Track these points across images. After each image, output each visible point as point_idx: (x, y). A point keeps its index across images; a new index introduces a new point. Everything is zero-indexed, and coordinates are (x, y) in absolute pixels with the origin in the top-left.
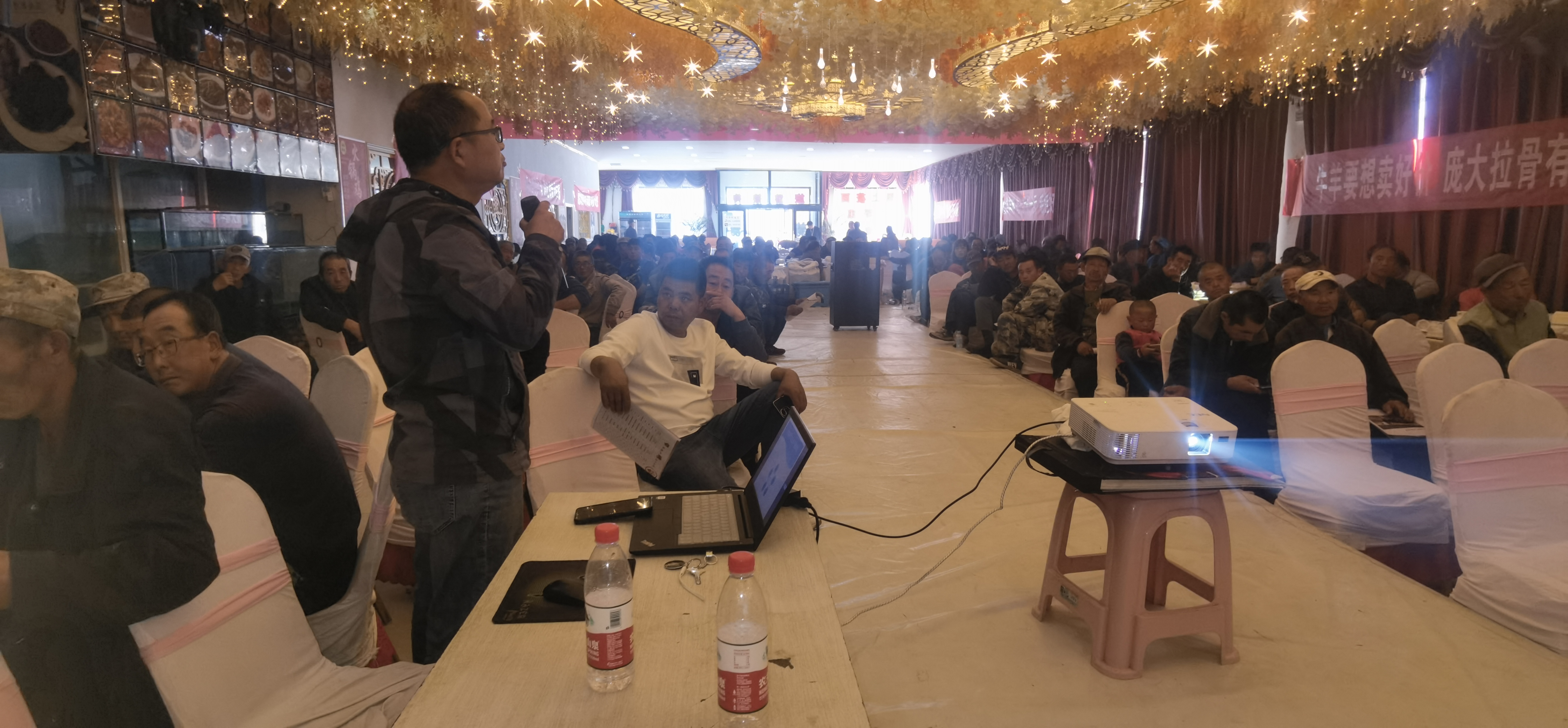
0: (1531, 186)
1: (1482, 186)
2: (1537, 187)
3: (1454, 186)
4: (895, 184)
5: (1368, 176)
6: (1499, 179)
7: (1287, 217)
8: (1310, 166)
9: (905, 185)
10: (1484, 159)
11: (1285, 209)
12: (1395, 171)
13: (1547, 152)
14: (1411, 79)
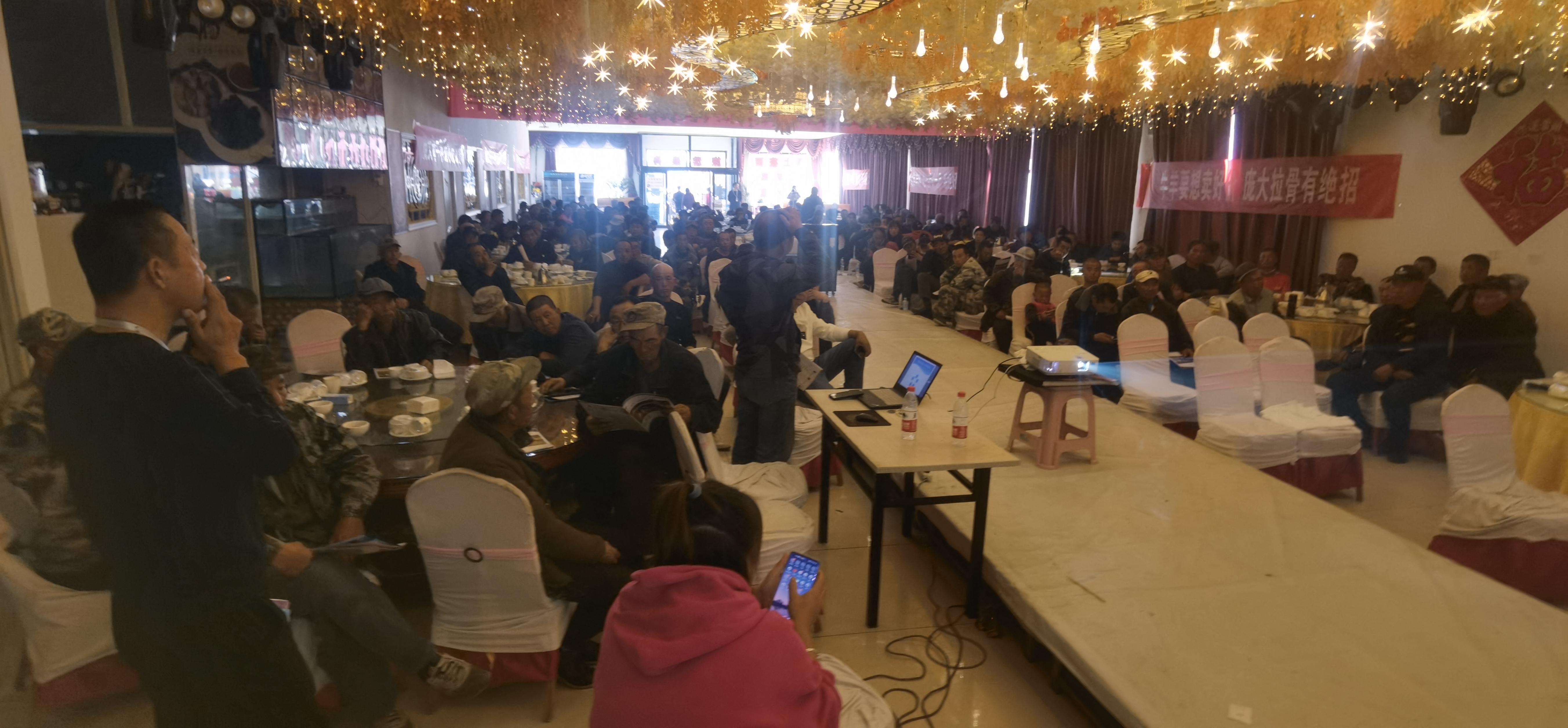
0: (1293, 201)
1: (1266, 198)
2: (1297, 202)
3: (1249, 197)
4: (805, 150)
5: (1195, 183)
6: (1275, 194)
7: (1140, 208)
8: (1156, 171)
9: (814, 152)
10: (1267, 180)
11: (1138, 202)
12: (1213, 182)
13: (1302, 178)
14: (1225, 116)
